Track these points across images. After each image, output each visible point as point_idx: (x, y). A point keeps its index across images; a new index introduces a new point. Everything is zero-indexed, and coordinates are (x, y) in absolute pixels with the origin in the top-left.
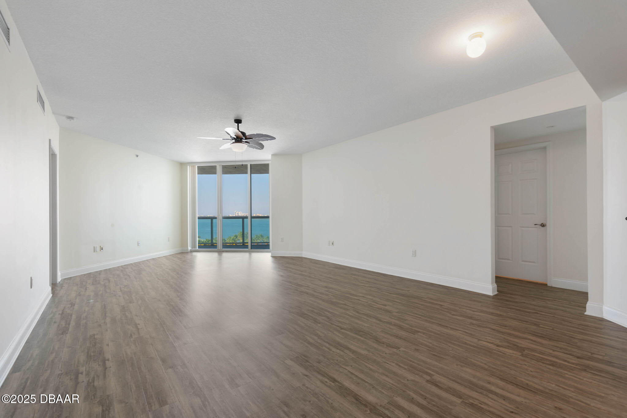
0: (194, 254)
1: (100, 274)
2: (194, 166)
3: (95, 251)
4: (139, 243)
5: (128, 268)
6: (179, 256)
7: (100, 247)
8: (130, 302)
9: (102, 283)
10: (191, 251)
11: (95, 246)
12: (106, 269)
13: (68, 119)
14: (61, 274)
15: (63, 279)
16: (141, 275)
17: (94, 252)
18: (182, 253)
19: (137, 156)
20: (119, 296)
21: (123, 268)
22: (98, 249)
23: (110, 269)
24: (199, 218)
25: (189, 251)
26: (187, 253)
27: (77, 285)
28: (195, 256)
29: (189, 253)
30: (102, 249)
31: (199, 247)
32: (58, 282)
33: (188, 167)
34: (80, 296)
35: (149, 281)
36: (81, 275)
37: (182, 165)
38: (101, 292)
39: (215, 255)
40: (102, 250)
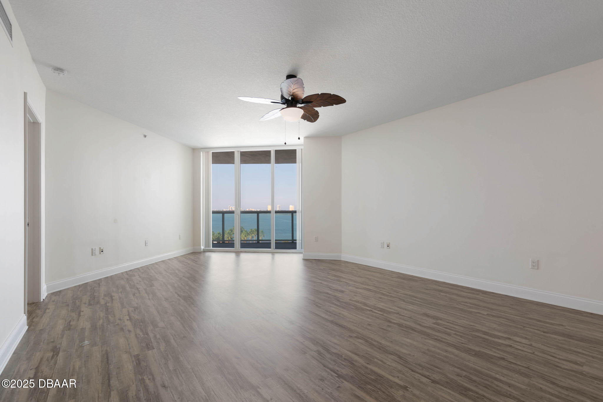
0: (208, 254)
1: (99, 284)
2: (208, 152)
3: (94, 255)
4: (146, 242)
5: (134, 276)
6: (192, 257)
7: (100, 248)
8: (148, 349)
9: (102, 302)
10: (205, 251)
11: (93, 248)
12: (107, 277)
13: (55, 71)
14: (47, 286)
15: (50, 294)
16: (154, 288)
17: (92, 255)
18: (194, 253)
19: (145, 136)
20: (129, 331)
21: (129, 275)
22: (97, 252)
23: (111, 276)
24: (214, 212)
25: (202, 250)
26: (200, 253)
27: (68, 305)
28: (209, 257)
29: (202, 253)
30: (102, 251)
31: (214, 246)
32: (42, 300)
33: (202, 153)
34: (69, 329)
35: (166, 299)
36: (75, 286)
37: (195, 151)
38: (101, 322)
39: (232, 256)
40: (101, 253)
